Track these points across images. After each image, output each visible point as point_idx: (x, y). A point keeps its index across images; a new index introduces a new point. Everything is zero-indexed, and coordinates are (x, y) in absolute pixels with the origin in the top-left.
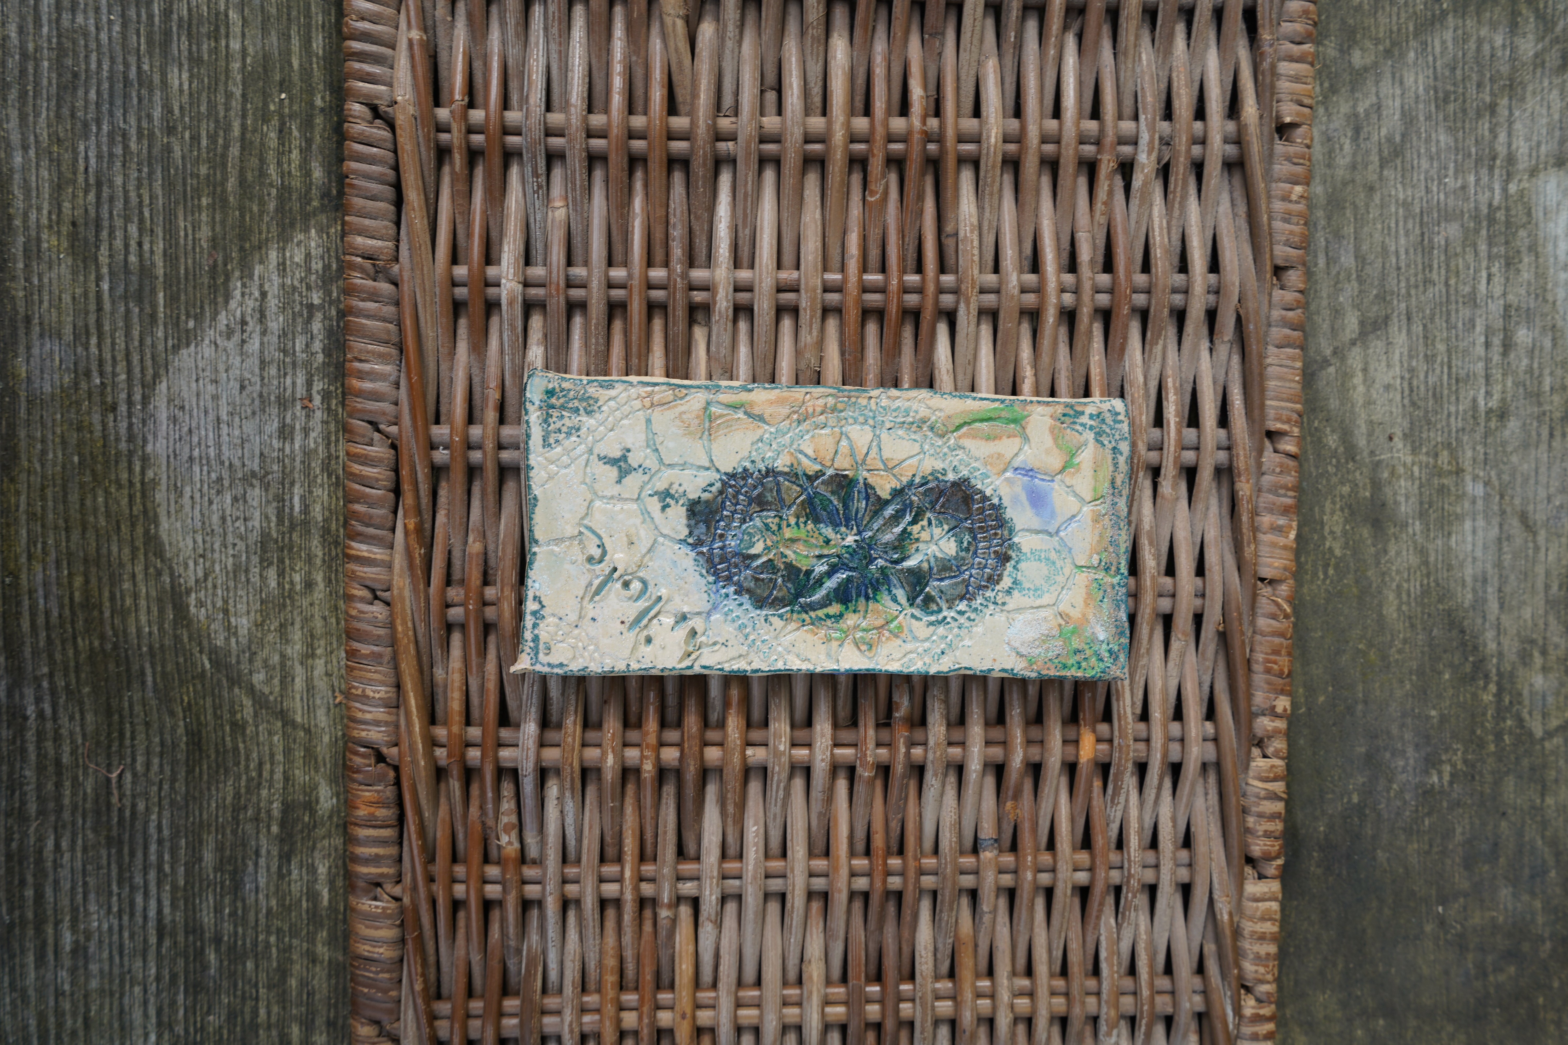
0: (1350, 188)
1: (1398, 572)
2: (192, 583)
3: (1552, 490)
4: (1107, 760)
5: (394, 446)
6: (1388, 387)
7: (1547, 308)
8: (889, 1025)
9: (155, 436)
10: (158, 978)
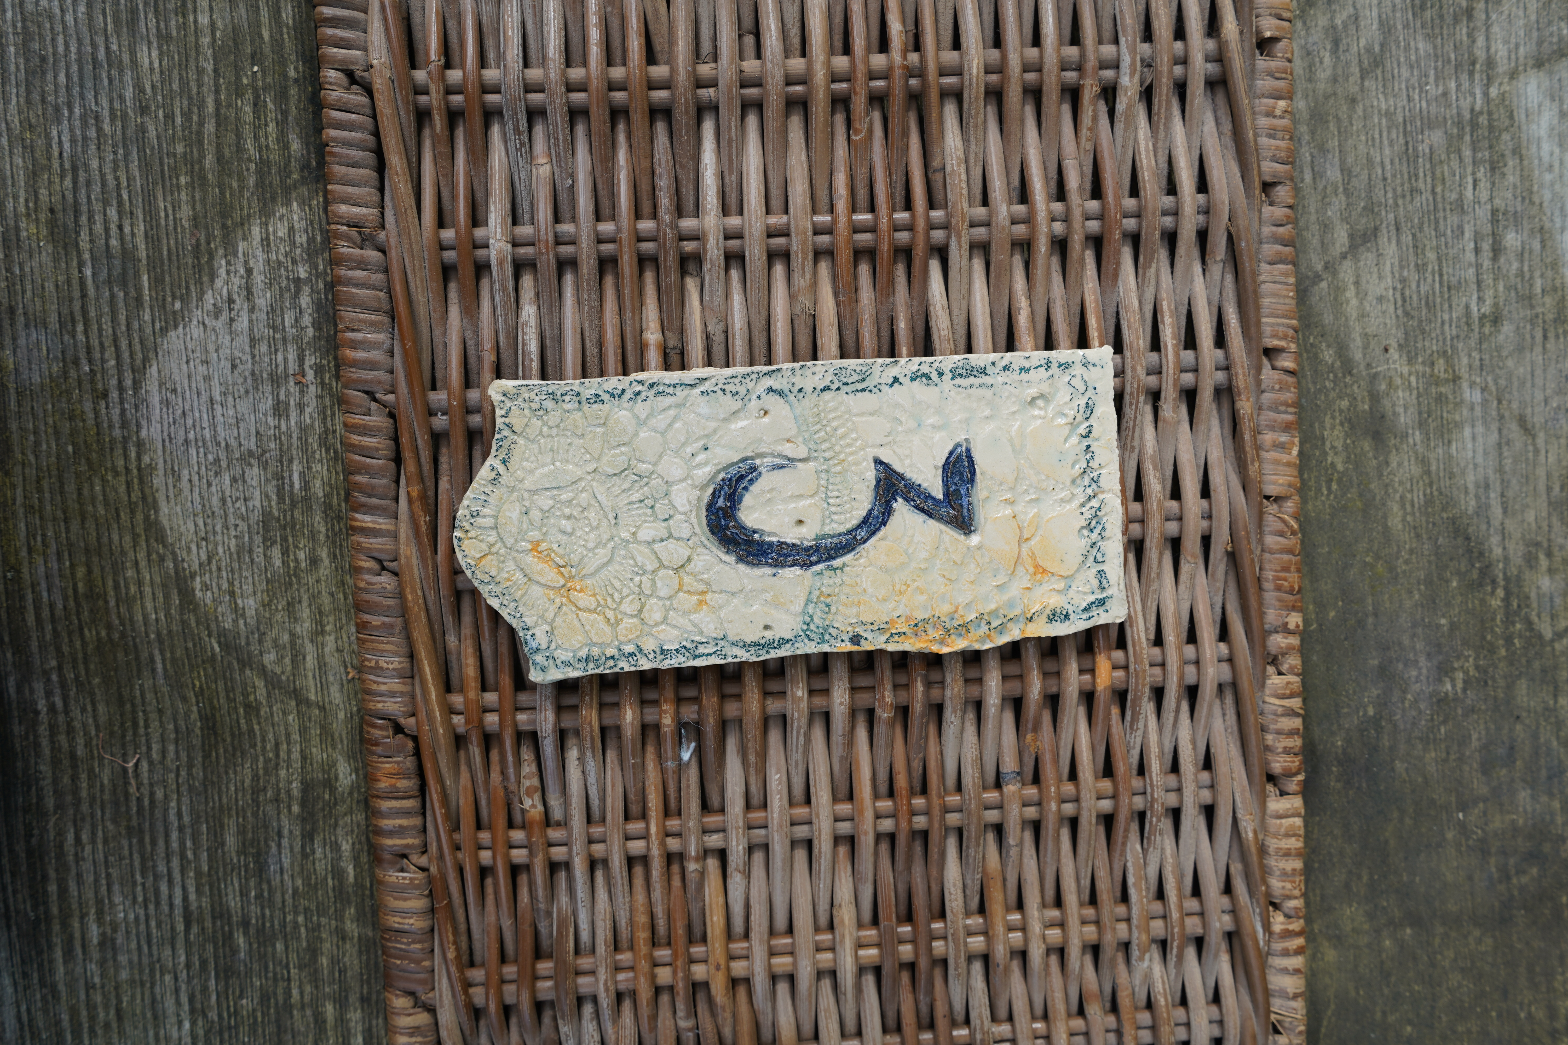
0: (1332, 101)
1: (1401, 483)
2: (196, 566)
3: (1549, 392)
4: (1124, 686)
5: (391, 415)
6: (1380, 299)
7: (1534, 210)
8: (923, 964)
9: (149, 420)
10: (188, 966)
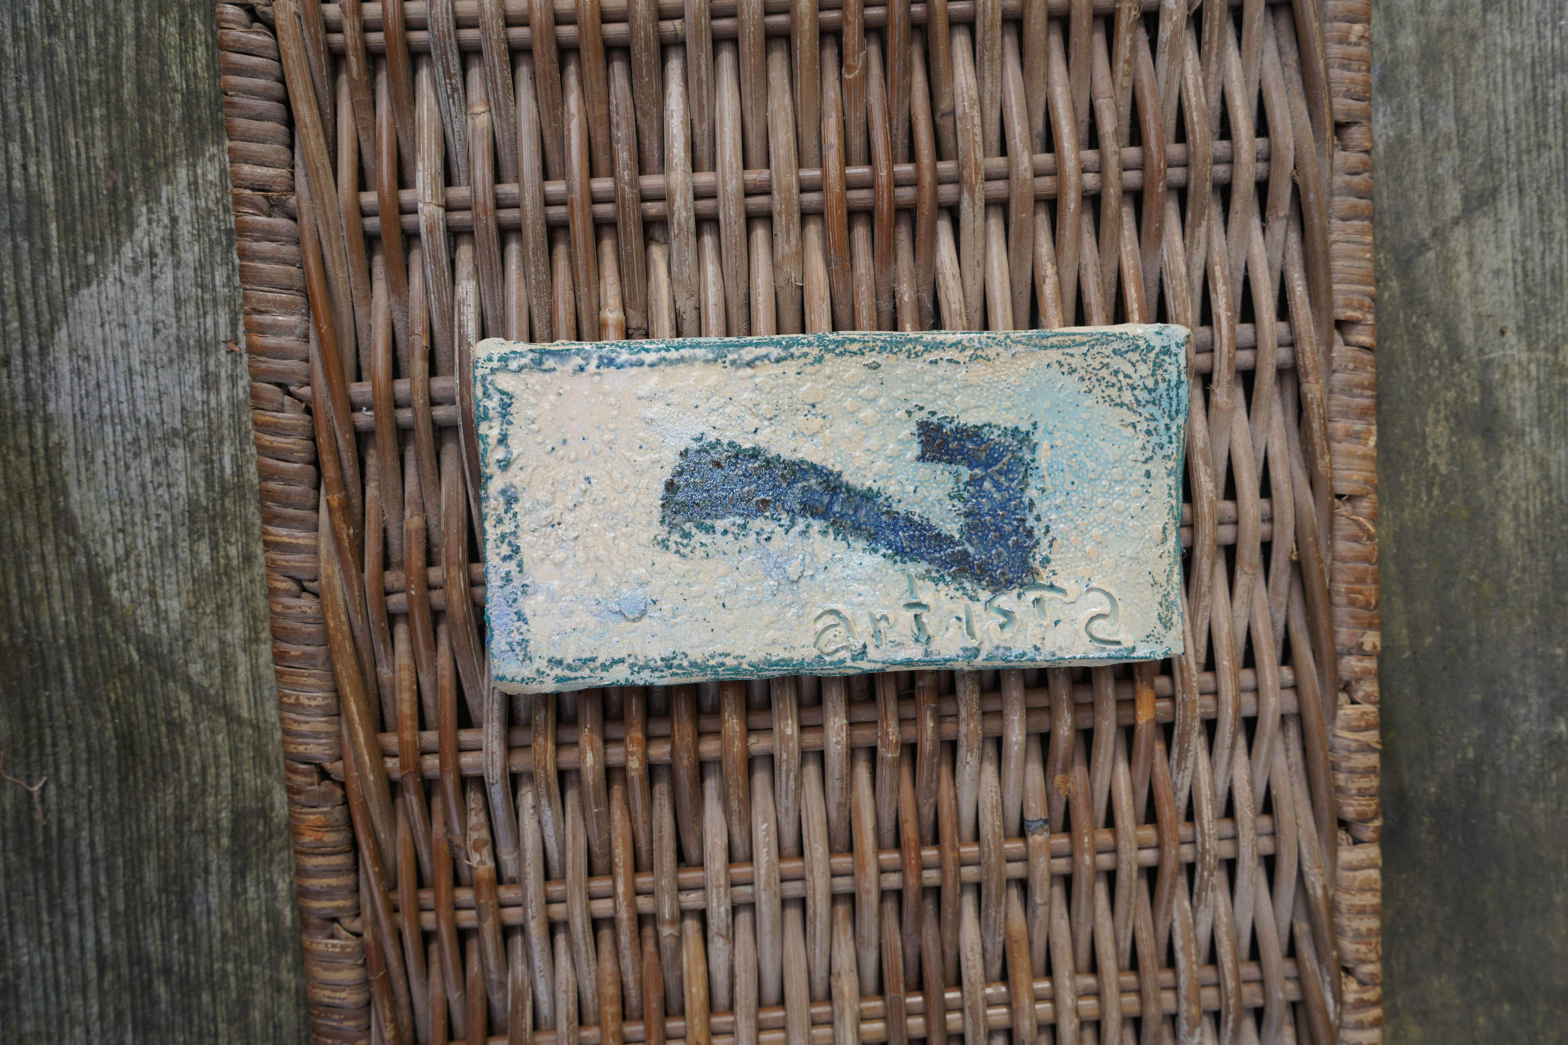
0: (1447, 37)
1: (1515, 489)
4: (1168, 719)
6: (1497, 273)
9: (58, 393)
10: (102, 1017)
